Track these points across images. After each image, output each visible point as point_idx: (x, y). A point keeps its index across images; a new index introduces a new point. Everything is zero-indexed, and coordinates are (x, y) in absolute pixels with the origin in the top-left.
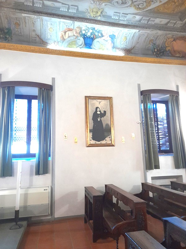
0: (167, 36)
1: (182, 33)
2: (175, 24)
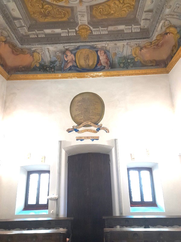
0: (4, 31)
1: (17, 42)
2: (22, 27)
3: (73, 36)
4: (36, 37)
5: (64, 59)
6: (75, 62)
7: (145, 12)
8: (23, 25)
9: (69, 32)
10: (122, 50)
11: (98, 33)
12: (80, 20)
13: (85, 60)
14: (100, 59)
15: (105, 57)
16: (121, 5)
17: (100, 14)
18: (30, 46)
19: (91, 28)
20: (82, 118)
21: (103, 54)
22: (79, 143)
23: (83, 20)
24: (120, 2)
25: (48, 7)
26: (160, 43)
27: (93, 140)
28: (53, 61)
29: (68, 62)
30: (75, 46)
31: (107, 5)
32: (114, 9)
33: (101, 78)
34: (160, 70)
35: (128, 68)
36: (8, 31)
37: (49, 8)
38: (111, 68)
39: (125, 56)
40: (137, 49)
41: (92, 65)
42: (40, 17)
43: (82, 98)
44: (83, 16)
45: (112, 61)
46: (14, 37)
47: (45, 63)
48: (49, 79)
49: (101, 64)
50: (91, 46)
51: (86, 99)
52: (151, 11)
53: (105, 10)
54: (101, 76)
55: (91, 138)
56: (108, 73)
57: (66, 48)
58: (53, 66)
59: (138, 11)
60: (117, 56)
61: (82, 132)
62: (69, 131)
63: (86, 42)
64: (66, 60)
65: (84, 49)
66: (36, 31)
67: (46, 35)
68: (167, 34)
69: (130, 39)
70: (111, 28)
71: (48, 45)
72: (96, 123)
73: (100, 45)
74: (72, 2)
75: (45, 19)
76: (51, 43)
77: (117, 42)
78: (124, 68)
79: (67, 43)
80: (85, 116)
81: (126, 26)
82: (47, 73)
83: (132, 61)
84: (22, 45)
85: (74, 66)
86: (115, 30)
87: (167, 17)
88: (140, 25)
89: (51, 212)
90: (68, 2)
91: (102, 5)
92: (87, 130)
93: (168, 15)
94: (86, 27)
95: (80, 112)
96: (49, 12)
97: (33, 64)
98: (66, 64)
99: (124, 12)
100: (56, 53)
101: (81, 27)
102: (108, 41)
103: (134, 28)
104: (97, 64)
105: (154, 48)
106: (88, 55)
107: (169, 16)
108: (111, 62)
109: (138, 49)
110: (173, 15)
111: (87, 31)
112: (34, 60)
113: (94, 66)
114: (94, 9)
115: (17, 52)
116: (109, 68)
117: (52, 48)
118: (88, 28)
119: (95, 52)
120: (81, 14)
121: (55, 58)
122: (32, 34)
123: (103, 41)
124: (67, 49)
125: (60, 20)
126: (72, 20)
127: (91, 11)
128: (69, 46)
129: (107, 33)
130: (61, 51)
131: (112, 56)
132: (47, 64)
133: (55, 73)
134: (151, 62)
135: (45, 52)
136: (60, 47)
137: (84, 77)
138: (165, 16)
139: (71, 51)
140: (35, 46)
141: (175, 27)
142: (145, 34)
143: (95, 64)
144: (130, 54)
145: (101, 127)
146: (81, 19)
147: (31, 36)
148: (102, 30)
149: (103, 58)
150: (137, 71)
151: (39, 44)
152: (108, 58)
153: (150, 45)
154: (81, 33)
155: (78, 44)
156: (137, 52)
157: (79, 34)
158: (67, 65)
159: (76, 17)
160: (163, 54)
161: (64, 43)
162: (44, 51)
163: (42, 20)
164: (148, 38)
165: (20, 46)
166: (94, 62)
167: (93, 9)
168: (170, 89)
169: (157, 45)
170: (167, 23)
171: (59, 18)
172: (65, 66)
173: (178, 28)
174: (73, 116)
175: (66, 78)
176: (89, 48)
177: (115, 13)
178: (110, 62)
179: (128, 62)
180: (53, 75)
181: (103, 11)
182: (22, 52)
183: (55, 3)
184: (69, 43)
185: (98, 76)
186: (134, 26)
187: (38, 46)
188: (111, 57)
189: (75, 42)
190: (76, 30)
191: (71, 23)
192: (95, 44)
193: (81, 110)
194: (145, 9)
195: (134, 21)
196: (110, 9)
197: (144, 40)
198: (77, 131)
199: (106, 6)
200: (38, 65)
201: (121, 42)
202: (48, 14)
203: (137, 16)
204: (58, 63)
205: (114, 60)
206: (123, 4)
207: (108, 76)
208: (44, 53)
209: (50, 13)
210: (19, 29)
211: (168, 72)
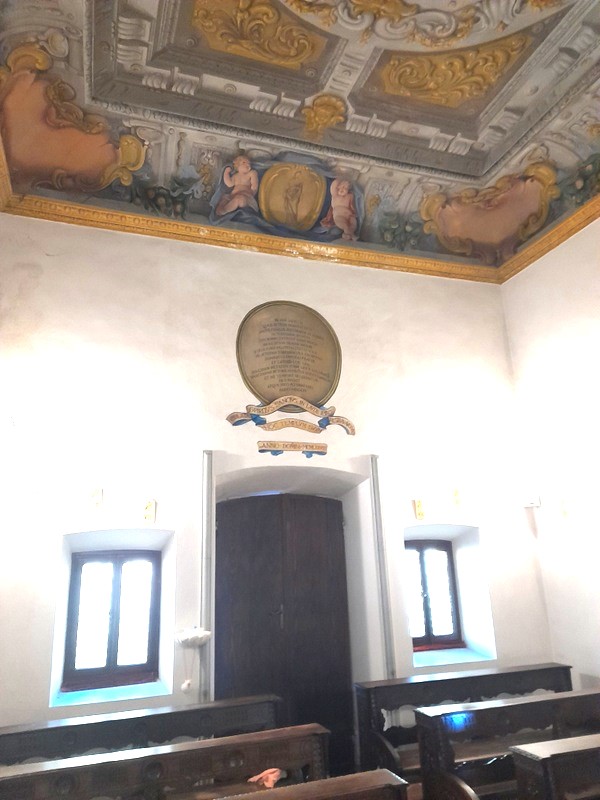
0: (59, 38)
2: (135, 42)
3: (284, 117)
4: (164, 87)
5: (223, 180)
6: (257, 197)
7: (507, 109)
8: (146, 39)
9: (278, 102)
10: (398, 194)
11: (361, 130)
12: (334, 80)
13: (286, 199)
14: (333, 205)
15: (346, 202)
16: (462, 75)
17: (399, 80)
18: (123, 109)
19: (351, 110)
20: (276, 381)
21: (345, 192)
22: (268, 461)
23: (342, 81)
24: (465, 67)
25: (267, 14)
26: (499, 198)
27: (309, 455)
28: (184, 179)
29: (234, 192)
30: (273, 147)
31: (431, 62)
32: (440, 80)
33: (330, 264)
34: (485, 270)
35: (402, 249)
36: (80, 41)
37: (265, 18)
38: (358, 240)
39: (402, 211)
40: (437, 200)
41: (306, 217)
42: (219, 33)
43: (272, 319)
44: (349, 71)
45: (365, 219)
46: (86, 67)
47: (155, 179)
48: (164, 237)
49: (332, 221)
50: (320, 161)
51: (287, 323)
52: (519, 111)
53: (418, 73)
54: (329, 258)
55: (305, 449)
56: (353, 255)
57: (242, 146)
58: (182, 194)
59: (493, 102)
60: (381, 207)
61: (276, 426)
62: (236, 420)
63: (311, 144)
64: (229, 184)
65: (294, 163)
66: (177, 69)
67: (200, 90)
68: (525, 178)
69: (432, 169)
70: (401, 127)
71: (186, 124)
72: (318, 404)
73: (348, 165)
74: (343, 24)
75: (232, 43)
76: (199, 120)
77: (395, 167)
78: (393, 246)
79: (253, 133)
80: (285, 376)
81: (442, 132)
82: (158, 215)
83: (417, 230)
84: (93, 99)
85: (248, 209)
86: (409, 134)
87: (549, 137)
88: (476, 138)
89: (184, 686)
90: (333, 18)
91: (419, 58)
92: (293, 423)
93: (553, 134)
94: (339, 103)
95: (268, 364)
96: (258, 29)
97: (109, 171)
98: (226, 196)
99: (460, 94)
100: (203, 154)
101: (326, 99)
102: (373, 158)
103: (458, 143)
104: (320, 218)
105: (478, 208)
106: (300, 186)
107: (554, 137)
108: (361, 220)
109: (439, 201)
110: (563, 137)
111: (332, 116)
112: (116, 159)
113: (312, 223)
114: (392, 63)
115: (64, 119)
116: (355, 239)
117: (195, 136)
118: (343, 108)
119: (324, 182)
120: (348, 63)
121: (194, 171)
122: (155, 74)
123: (359, 155)
124: (242, 153)
125: (275, 61)
126: (309, 73)
127: (381, 64)
128: (255, 143)
129: (384, 136)
130: (220, 152)
131: (368, 205)
132: (161, 184)
133: (184, 220)
134: (463, 243)
135: (167, 141)
136: (227, 140)
137: (279, 251)
138: (547, 134)
139: (253, 162)
140: (142, 117)
141: (555, 168)
142: (473, 165)
143: (315, 217)
144: (415, 209)
145: (332, 415)
146: (338, 79)
147: (147, 82)
148: (376, 125)
149: (339, 205)
150: (429, 264)
151: (160, 113)
152: (354, 206)
153: (472, 197)
154: (313, 115)
155: (285, 146)
156: (436, 206)
157: (304, 116)
158: (228, 202)
159: (330, 68)
160: (494, 229)
161: (242, 130)
162: (162, 140)
163: (220, 44)
164: (475, 177)
165: (87, 101)
166: (312, 211)
167: (390, 60)
168: (505, 326)
169: (489, 201)
170: (540, 152)
171: (277, 55)
172: (221, 205)
173: (560, 172)
174: (249, 374)
175: (225, 243)
176: (312, 166)
177: (435, 90)
178: (357, 219)
179: (406, 232)
180: (181, 227)
181: (411, 74)
182: (85, 122)
183: (294, 8)
184: (258, 134)
185: (322, 256)
186: (459, 138)
187: (152, 118)
188: (362, 205)
189: (279, 138)
190: (303, 102)
191: (303, 81)
192: (336, 159)
193: (272, 356)
194: (511, 104)
195: (467, 124)
196: (431, 75)
197: (465, 180)
198: (260, 422)
199: (427, 65)
200: (127, 181)
201: (407, 170)
202: (252, 31)
203: (482, 115)
204: (198, 190)
205: (369, 216)
206: (470, 74)
207: (351, 262)
208: (159, 145)
209: (259, 34)
210: (120, 46)
211: (501, 280)
